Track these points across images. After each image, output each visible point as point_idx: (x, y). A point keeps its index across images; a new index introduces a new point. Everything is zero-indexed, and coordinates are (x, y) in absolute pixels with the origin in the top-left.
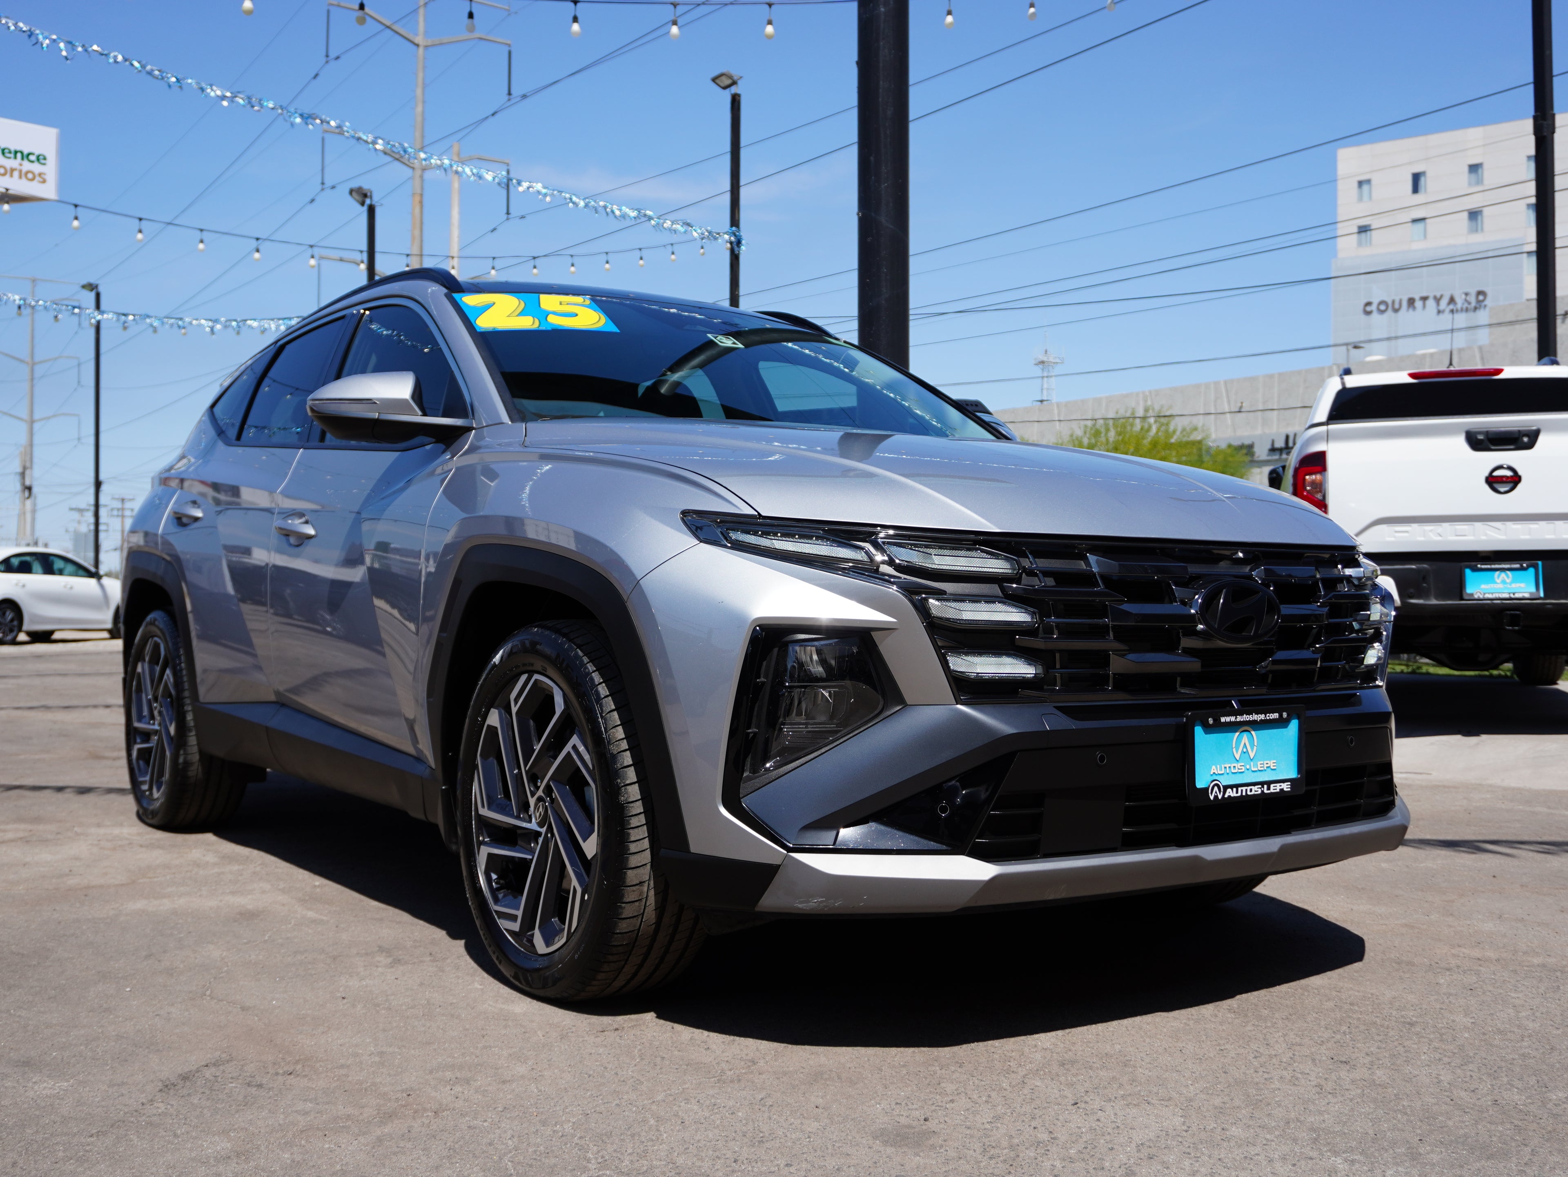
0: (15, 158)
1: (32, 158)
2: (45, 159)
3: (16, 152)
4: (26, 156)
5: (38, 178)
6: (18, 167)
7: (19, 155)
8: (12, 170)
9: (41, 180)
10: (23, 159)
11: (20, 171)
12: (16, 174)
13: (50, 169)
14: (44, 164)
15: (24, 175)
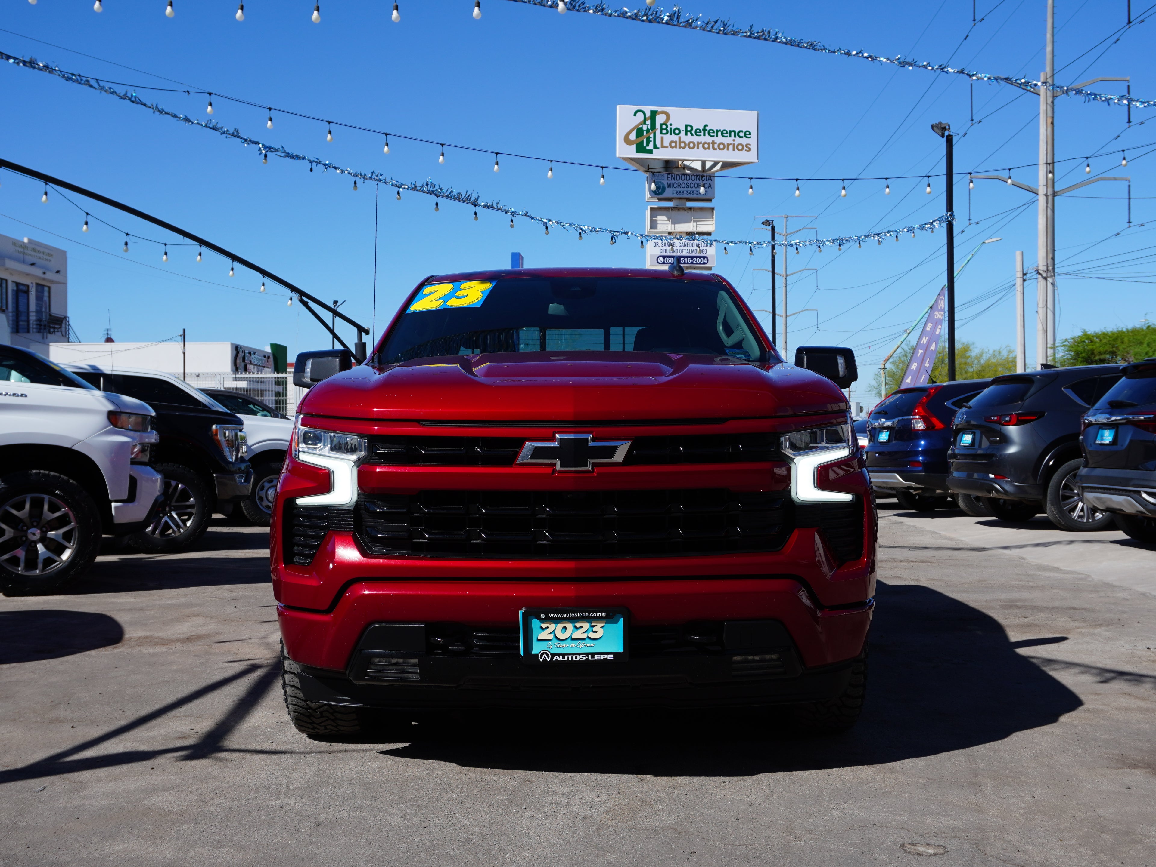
0: (730, 136)
1: (741, 134)
2: (750, 134)
3: (731, 132)
4: (737, 134)
5: (745, 148)
6: (733, 142)
7: (733, 134)
8: (728, 145)
9: (748, 149)
10: (735, 136)
11: (734, 145)
12: (731, 147)
13: (753, 141)
14: (750, 137)
15: (736, 147)
